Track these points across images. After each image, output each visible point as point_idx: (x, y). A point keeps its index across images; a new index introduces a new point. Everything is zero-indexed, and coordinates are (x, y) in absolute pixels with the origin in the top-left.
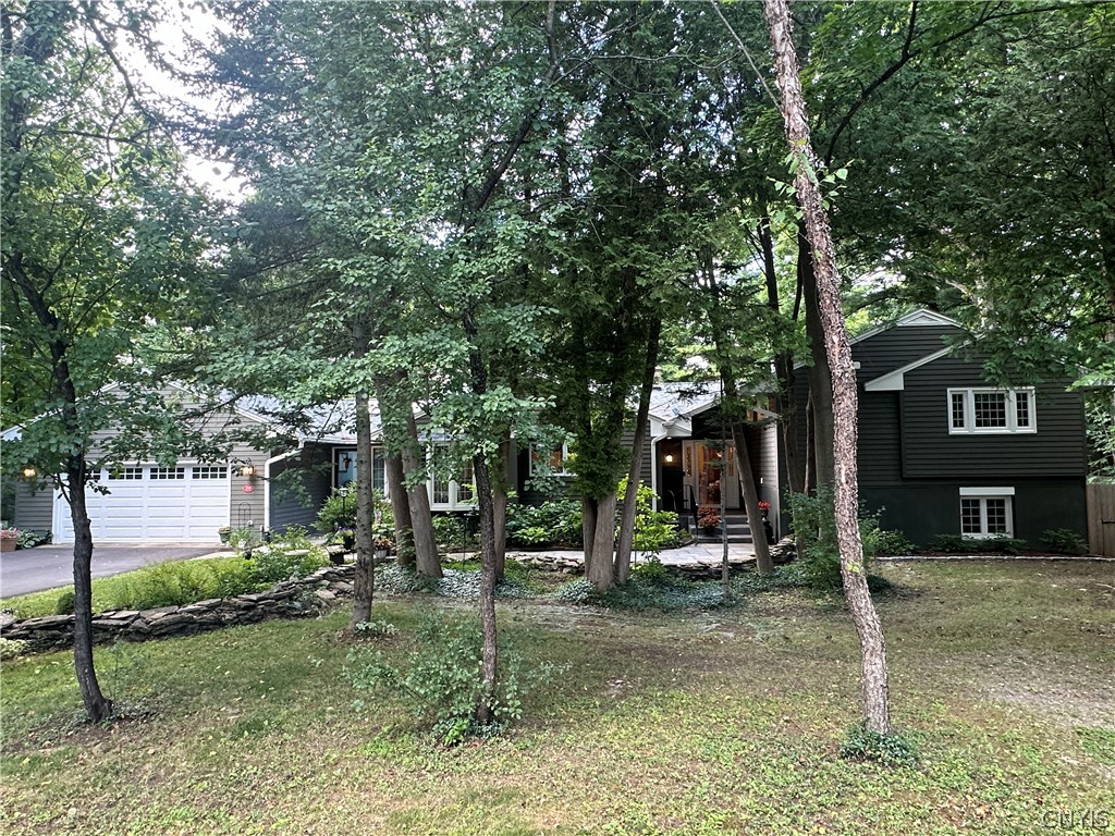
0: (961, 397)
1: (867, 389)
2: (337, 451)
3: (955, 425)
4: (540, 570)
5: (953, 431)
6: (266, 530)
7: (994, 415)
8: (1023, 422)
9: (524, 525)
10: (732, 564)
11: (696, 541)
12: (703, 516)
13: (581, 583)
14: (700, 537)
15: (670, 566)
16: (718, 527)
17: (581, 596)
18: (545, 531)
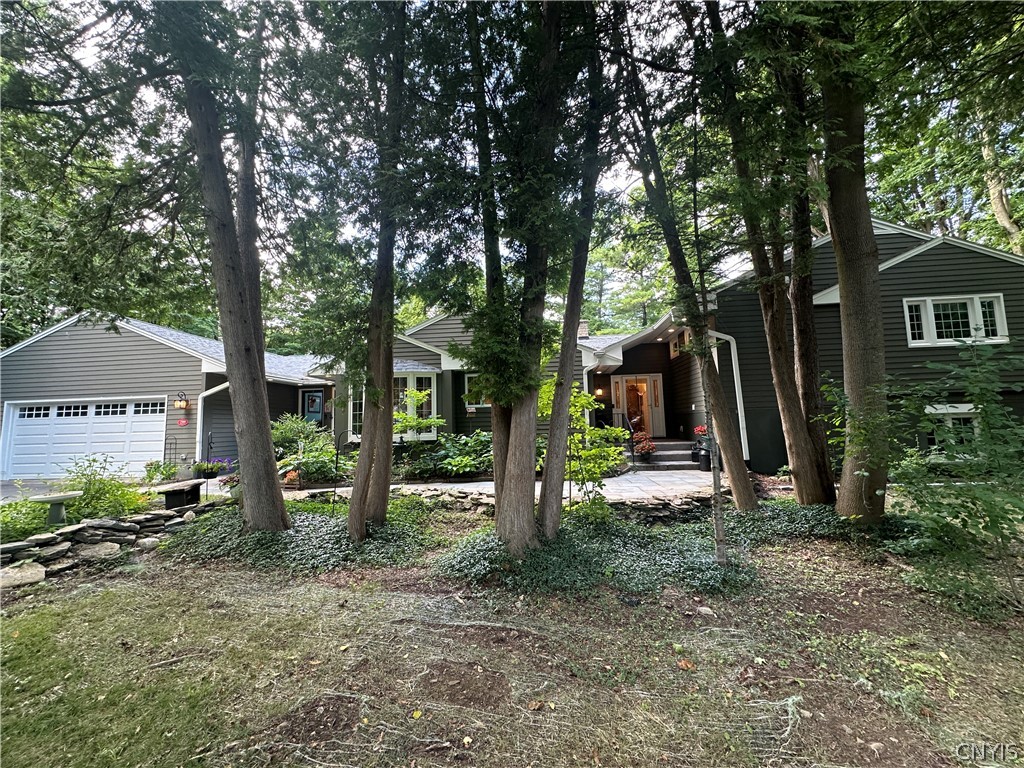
0: (917, 308)
1: (815, 303)
2: (304, 393)
3: (914, 338)
4: (448, 509)
5: (913, 344)
6: (197, 460)
7: (956, 325)
8: (991, 332)
9: (451, 454)
10: (699, 500)
11: (634, 469)
12: (638, 442)
13: (484, 540)
14: (637, 464)
15: (616, 504)
16: (655, 454)
17: (478, 567)
18: (473, 460)
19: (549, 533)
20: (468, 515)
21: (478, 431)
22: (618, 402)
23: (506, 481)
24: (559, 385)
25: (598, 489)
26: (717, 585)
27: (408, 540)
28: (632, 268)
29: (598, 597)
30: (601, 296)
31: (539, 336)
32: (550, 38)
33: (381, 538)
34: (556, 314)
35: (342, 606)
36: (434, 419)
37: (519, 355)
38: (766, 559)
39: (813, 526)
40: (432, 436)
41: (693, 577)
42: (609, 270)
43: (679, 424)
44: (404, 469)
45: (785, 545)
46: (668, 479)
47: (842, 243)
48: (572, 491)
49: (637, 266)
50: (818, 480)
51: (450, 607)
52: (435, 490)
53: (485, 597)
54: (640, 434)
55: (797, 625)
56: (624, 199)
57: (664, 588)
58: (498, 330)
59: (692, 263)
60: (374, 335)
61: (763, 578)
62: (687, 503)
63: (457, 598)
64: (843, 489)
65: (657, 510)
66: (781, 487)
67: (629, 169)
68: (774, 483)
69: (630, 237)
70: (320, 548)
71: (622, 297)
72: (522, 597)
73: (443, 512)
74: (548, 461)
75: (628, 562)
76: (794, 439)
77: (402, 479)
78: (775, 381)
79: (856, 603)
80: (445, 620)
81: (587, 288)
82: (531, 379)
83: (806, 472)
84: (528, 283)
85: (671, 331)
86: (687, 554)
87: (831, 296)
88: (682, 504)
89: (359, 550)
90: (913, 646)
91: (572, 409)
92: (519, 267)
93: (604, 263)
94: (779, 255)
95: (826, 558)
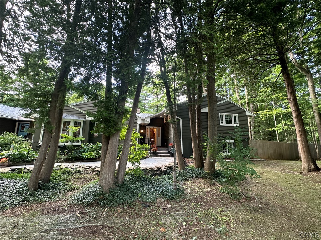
0: (222, 115)
1: (202, 111)
2: (19, 124)
3: (221, 123)
4: (81, 173)
7: (229, 121)
8: (236, 123)
9: (86, 151)
10: (169, 167)
11: (151, 156)
12: (153, 148)
13: (93, 187)
14: (152, 155)
15: (144, 169)
16: (157, 151)
17: (89, 198)
18: (95, 153)
19: (120, 182)
20: (89, 176)
21: (98, 143)
22: (147, 135)
23: (105, 164)
24: (128, 129)
25: (139, 165)
26: (173, 196)
27: (60, 188)
28: (155, 94)
29: (135, 205)
30: (145, 101)
31: (122, 112)
32: (136, 17)
33: (46, 188)
34: (131, 105)
35: (14, 227)
36: (80, 138)
37: (114, 118)
38: (187, 185)
39: (198, 174)
40: (79, 144)
41: (166, 194)
42: (148, 94)
43: (165, 142)
44: (64, 157)
45: (192, 181)
46: (161, 160)
47: (209, 97)
48: (130, 165)
49: (157, 94)
50: (200, 161)
51: (73, 219)
52: (77, 166)
53: (90, 212)
54: (153, 145)
55: (195, 208)
56: (154, 73)
57: (157, 199)
58: (107, 108)
59: (172, 96)
60: (54, 104)
61: (186, 192)
62: (166, 168)
63: (78, 214)
64: (206, 163)
65: (157, 171)
66: (191, 162)
67: (157, 65)
68: (189, 161)
69: (155, 85)
70: (9, 196)
71: (151, 102)
72: (106, 210)
73: (78, 175)
74: (122, 155)
75: (146, 191)
76: (195, 149)
77: (63, 161)
78: (191, 132)
79: (209, 198)
80: (70, 226)
81: (141, 98)
82: (118, 127)
83: (197, 158)
84: (120, 94)
85: (165, 114)
86: (165, 186)
87: (205, 110)
88: (164, 169)
89: (32, 195)
90: (222, 211)
91: (132, 137)
92: (118, 88)
93: (147, 91)
94: (194, 97)
95: (201, 184)
